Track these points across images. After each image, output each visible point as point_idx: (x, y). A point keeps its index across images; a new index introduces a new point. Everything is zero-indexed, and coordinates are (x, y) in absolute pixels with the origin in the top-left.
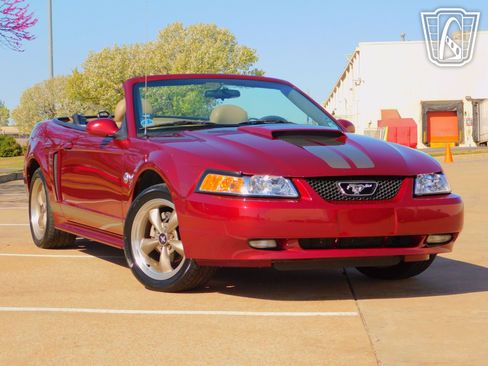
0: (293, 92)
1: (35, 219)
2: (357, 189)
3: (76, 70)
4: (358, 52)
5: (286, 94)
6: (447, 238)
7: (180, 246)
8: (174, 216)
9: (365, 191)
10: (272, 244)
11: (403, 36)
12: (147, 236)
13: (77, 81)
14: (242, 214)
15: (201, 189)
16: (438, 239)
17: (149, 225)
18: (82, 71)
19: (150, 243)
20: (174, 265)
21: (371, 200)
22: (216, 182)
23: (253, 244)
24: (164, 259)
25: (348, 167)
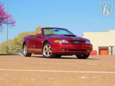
0: (68, 31)
1: (24, 52)
2: (77, 43)
3: (16, 37)
4: (83, 34)
5: (67, 31)
6: (90, 51)
7: (51, 51)
8: (50, 47)
9: (78, 43)
10: (64, 50)
11: (94, 31)
12: (45, 50)
13: (16, 40)
14: (60, 46)
15: (54, 42)
16: (89, 51)
17: (46, 49)
18: (17, 37)
19: (46, 51)
20: (50, 54)
21: (79, 44)
22: (56, 41)
23: (62, 50)
24: (48, 54)
25: (75, 39)
